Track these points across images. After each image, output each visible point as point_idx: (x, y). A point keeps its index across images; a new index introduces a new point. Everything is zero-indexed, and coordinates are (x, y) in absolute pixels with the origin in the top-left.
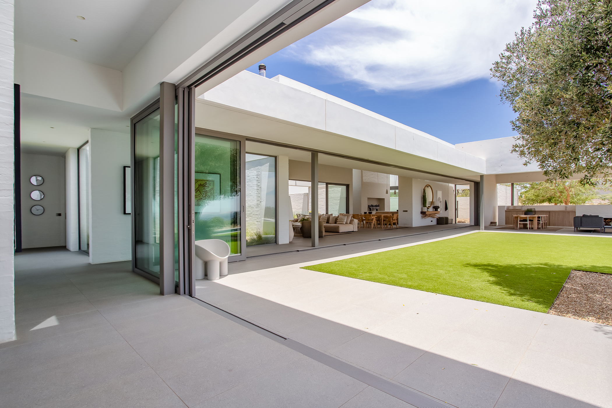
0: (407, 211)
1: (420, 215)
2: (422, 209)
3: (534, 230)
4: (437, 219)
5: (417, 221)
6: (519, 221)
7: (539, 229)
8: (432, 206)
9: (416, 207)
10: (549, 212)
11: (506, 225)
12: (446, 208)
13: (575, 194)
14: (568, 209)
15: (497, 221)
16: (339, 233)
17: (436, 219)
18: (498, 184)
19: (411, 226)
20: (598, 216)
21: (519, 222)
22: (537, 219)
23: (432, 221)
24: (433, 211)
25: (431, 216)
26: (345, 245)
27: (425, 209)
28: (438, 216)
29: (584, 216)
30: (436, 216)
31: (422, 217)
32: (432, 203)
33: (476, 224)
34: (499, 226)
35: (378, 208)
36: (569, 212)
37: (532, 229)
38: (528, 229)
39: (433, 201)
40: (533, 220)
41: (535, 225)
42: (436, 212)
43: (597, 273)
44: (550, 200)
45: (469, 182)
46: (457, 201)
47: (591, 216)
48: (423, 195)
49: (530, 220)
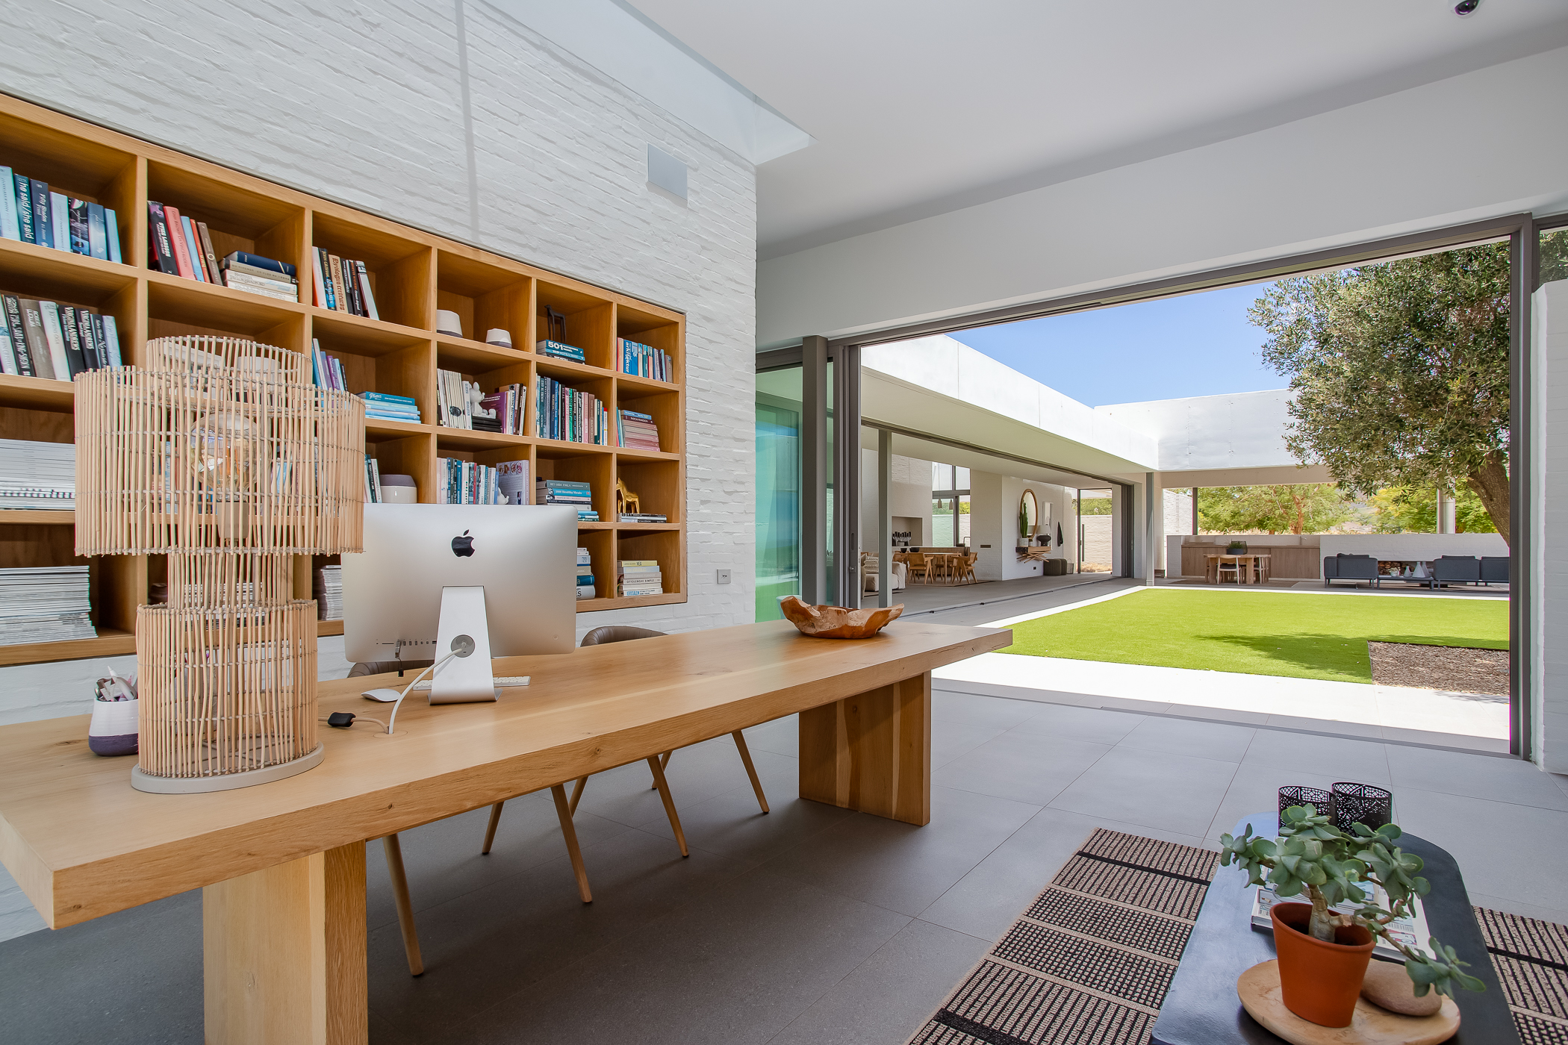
0: (989, 546)
1: (1014, 555)
2: (1018, 541)
3: (1249, 585)
4: (1045, 562)
5: (1011, 568)
6: (1219, 566)
7: (1257, 582)
8: (1036, 535)
9: (1009, 538)
10: (1269, 549)
11: (1183, 576)
12: (1060, 541)
13: (1313, 512)
14: (1305, 544)
15: (1165, 567)
16: (874, 591)
17: (1042, 562)
18: (1164, 490)
19: (999, 579)
20: (1368, 556)
21: (1219, 569)
22: (1253, 563)
23: (1035, 568)
24: (1038, 546)
25: (1035, 557)
26: (933, 612)
27: (1025, 543)
28: (1047, 556)
29: (1339, 555)
30: (1043, 557)
31: (1020, 560)
32: (1036, 528)
33: (1127, 573)
34: (1168, 578)
35: (908, 539)
36: (1307, 549)
37: (1244, 583)
38: (1236, 582)
39: (1038, 525)
40: (1245, 566)
41: (1251, 577)
42: (1044, 548)
43: (1405, 644)
44: (1261, 524)
45: (1111, 485)
46: (1083, 525)
47: (1351, 557)
48: (1021, 513)
49: (1240, 566)
